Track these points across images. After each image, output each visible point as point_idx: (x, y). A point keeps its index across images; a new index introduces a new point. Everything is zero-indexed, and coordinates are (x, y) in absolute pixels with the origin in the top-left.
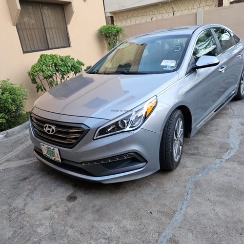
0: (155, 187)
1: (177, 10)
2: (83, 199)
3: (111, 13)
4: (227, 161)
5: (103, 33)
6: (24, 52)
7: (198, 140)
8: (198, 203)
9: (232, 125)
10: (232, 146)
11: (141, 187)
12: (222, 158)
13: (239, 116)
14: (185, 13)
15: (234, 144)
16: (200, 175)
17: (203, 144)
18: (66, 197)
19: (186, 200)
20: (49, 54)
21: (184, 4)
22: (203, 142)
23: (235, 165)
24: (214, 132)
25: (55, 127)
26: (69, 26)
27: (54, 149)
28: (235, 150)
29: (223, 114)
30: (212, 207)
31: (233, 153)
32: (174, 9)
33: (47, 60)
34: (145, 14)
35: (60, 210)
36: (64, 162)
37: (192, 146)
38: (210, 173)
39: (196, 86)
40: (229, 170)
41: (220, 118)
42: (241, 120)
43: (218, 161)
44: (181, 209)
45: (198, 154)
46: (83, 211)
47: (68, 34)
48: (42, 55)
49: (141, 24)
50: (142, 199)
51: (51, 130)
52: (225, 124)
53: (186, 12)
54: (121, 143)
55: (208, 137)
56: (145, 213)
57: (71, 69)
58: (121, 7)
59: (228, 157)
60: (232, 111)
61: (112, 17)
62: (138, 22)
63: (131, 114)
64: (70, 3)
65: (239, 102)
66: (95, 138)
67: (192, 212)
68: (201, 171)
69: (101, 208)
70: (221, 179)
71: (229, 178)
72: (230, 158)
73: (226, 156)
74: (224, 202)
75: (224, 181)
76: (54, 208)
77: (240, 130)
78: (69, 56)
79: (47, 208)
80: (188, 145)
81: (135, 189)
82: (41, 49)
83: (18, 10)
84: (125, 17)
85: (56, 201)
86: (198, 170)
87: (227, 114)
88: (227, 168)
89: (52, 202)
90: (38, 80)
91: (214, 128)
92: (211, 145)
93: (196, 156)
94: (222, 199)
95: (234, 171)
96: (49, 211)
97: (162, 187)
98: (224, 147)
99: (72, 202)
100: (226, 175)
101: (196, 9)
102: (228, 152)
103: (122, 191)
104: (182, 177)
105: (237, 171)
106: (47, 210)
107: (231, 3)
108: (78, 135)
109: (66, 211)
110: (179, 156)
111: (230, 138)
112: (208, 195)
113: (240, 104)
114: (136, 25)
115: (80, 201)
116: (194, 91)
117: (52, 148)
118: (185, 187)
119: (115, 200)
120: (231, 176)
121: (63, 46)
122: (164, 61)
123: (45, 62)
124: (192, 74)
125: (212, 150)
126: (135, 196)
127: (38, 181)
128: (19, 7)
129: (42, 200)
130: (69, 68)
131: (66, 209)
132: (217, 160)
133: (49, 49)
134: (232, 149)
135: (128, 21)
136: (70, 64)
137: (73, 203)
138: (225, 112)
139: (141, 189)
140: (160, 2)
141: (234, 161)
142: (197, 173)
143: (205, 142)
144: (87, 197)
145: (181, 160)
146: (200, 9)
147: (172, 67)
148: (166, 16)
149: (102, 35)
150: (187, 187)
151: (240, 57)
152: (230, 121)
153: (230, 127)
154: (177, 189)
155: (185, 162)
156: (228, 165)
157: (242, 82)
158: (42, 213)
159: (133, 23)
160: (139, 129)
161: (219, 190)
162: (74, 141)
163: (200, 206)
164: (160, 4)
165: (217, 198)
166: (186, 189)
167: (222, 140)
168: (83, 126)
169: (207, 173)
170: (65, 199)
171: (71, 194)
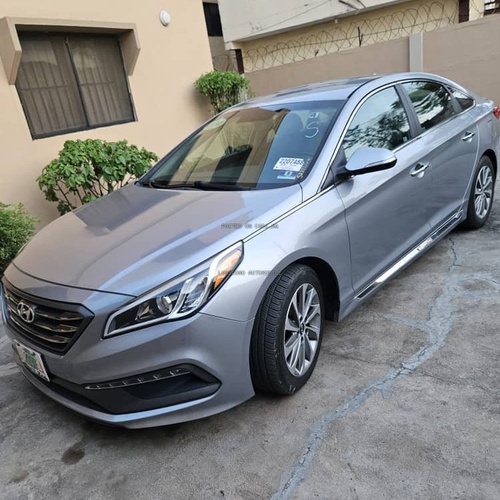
0: (247, 432)
1: (369, 31)
2: (96, 458)
3: (235, 42)
4: (412, 372)
5: (205, 90)
6: (35, 137)
7: (365, 323)
8: (324, 473)
9: (444, 289)
10: (431, 337)
11: (218, 431)
12: (401, 366)
13: (463, 268)
14: (385, 39)
15: (435, 334)
16: (346, 406)
17: (372, 333)
18: (62, 453)
19: (302, 465)
20: (83, 140)
21: (382, 19)
22: (373, 328)
23: (427, 383)
24: (403, 304)
25: (34, 307)
26: (130, 79)
27: (34, 354)
28: (435, 348)
29: (431, 262)
30: (351, 484)
31: (429, 354)
32: (362, 32)
33: (76, 153)
34: (302, 43)
35: (44, 482)
36: (55, 381)
37: (348, 337)
38: (368, 400)
39: (345, 213)
40: (410, 395)
41: (423, 272)
42: (464, 277)
43: (392, 373)
44: (286, 487)
45: (356, 357)
46: (88, 485)
47: (129, 95)
48: (67, 142)
49: (294, 64)
50: (214, 461)
51: (27, 313)
52: (430, 286)
53: (385, 37)
54: (157, 346)
55: (386, 316)
56: (210, 493)
57: (127, 170)
58: (255, 30)
59: (416, 365)
60: (452, 256)
61: (238, 52)
62: (287, 61)
63: (183, 283)
64: (131, 31)
65: (473, 235)
66: (106, 335)
67: (307, 494)
68: (352, 397)
69: (125, 480)
70: (388, 416)
71: (405, 414)
72: (420, 367)
73: (412, 363)
74: (381, 470)
75: (394, 421)
76: (32, 477)
77: (458, 300)
78: (125, 142)
79: (18, 476)
80: (339, 336)
81: (204, 437)
82: (73, 127)
83: (17, 53)
84: (262, 51)
85: (41, 460)
86: (345, 394)
87: (439, 262)
88: (408, 391)
89: (31, 464)
90: (58, 194)
91: (404, 294)
92: (388, 334)
93: (350, 361)
94: (379, 464)
95: (419, 397)
96: (21, 483)
97: (260, 432)
98: (414, 341)
99: (72, 463)
100: (401, 407)
101: (409, 30)
102: (418, 353)
103: (177, 440)
104: (308, 411)
105: (427, 398)
106: (17, 480)
107: (487, 12)
108: (73, 329)
109: (54, 485)
110: (307, 363)
111: (433, 319)
112: (350, 453)
113: (474, 239)
114: (284, 66)
115: (88, 462)
116: (341, 224)
117: (31, 351)
118: (308, 433)
119: (158, 462)
120: (409, 410)
121: (120, 119)
122: (281, 159)
123: (71, 157)
124: (338, 187)
125: (385, 348)
126: (201, 454)
127: (18, 415)
128: (18, 47)
129: (14, 457)
130: (120, 167)
131: (56, 479)
132: (392, 370)
133: (88, 127)
134: (430, 345)
135: (268, 59)
136: (123, 160)
137: (72, 467)
138: (437, 257)
139: (216, 436)
140: (336, 17)
141: (426, 375)
142: (341, 402)
143: (377, 328)
144: (104, 452)
145: (316, 370)
146: (417, 30)
147: (295, 173)
148: (345, 46)
149: (202, 92)
150: (312, 435)
151: (470, 140)
152: (442, 278)
153: (438, 294)
154: (289, 439)
155: (323, 375)
156: (411, 383)
157: (477, 191)
158: (7, 487)
159: (277, 64)
160: (198, 315)
161: (377, 442)
162: (66, 340)
163: (328, 481)
164: (336, 21)
165: (368, 462)
166: (310, 440)
167: (413, 324)
168: (81, 310)
169: (363, 401)
170: (59, 458)
171: (76, 446)
